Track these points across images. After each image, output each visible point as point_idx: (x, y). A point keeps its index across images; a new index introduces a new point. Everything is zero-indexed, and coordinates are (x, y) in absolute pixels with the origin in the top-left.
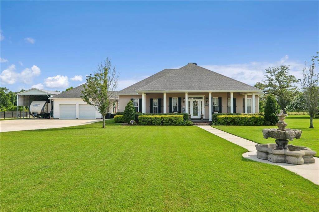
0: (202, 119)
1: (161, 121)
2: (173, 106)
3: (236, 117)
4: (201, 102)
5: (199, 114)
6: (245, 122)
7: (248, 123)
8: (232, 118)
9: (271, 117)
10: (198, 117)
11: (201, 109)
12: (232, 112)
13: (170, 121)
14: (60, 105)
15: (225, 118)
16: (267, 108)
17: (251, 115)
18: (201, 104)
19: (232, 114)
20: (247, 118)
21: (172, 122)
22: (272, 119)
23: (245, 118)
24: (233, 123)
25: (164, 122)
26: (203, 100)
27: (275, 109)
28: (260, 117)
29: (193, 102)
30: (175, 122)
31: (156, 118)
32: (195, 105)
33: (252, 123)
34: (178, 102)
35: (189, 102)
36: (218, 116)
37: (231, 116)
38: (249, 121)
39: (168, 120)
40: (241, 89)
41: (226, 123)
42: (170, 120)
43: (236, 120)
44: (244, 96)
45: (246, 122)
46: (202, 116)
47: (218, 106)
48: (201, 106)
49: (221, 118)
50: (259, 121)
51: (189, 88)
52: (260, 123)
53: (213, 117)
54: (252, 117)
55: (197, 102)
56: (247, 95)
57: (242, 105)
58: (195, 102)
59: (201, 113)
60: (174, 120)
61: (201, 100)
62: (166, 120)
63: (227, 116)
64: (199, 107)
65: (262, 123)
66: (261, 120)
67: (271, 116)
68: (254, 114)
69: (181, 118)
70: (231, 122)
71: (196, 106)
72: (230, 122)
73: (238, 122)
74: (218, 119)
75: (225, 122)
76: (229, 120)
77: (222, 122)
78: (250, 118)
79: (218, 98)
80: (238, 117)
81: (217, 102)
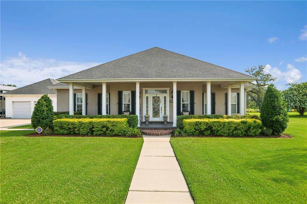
0: (165, 123)
1: (90, 129)
2: (123, 103)
3: (214, 122)
4: (165, 97)
5: (162, 114)
6: (229, 130)
7: (234, 132)
8: (208, 123)
9: (273, 121)
10: (160, 119)
11: (165, 107)
12: (209, 112)
13: (104, 129)
14: (13, 102)
15: (197, 124)
16: (266, 106)
17: (238, 118)
18: (165, 101)
19: (208, 117)
20: (234, 123)
21: (107, 129)
22: (275, 126)
23: (229, 123)
24: (209, 132)
25: (94, 129)
26: (167, 96)
27: (281, 109)
28: (255, 122)
29: (153, 97)
30: (112, 131)
31: (81, 124)
32: (155, 101)
33: (242, 132)
34: (131, 98)
35: (147, 98)
36: (184, 120)
37: (206, 120)
38: (236, 129)
39: (100, 126)
40: (223, 76)
41: (197, 132)
42: (103, 127)
43: (215, 127)
44: (227, 89)
45: (231, 131)
46: (165, 118)
47: (189, 103)
48: (165, 104)
49: (190, 124)
50: (253, 129)
51: (142, 75)
52: (255, 132)
53: (178, 121)
54: (242, 122)
55: (159, 97)
56: (232, 89)
57: (224, 102)
58: (156, 98)
59: (165, 114)
60: (109, 127)
61: (165, 95)
62: (97, 127)
63: (200, 120)
64: (162, 105)
65: (258, 133)
66: (257, 127)
67: (274, 119)
68: (244, 117)
69: (122, 123)
70: (206, 130)
71: (157, 103)
72: (204, 131)
73: (218, 131)
74: (185, 125)
75: (196, 130)
76: (203, 127)
77: (191, 131)
78: (238, 124)
79: (189, 91)
80: (219, 122)
81: (188, 98)
